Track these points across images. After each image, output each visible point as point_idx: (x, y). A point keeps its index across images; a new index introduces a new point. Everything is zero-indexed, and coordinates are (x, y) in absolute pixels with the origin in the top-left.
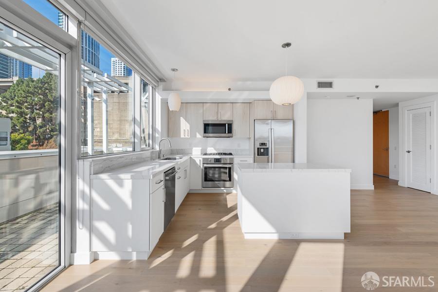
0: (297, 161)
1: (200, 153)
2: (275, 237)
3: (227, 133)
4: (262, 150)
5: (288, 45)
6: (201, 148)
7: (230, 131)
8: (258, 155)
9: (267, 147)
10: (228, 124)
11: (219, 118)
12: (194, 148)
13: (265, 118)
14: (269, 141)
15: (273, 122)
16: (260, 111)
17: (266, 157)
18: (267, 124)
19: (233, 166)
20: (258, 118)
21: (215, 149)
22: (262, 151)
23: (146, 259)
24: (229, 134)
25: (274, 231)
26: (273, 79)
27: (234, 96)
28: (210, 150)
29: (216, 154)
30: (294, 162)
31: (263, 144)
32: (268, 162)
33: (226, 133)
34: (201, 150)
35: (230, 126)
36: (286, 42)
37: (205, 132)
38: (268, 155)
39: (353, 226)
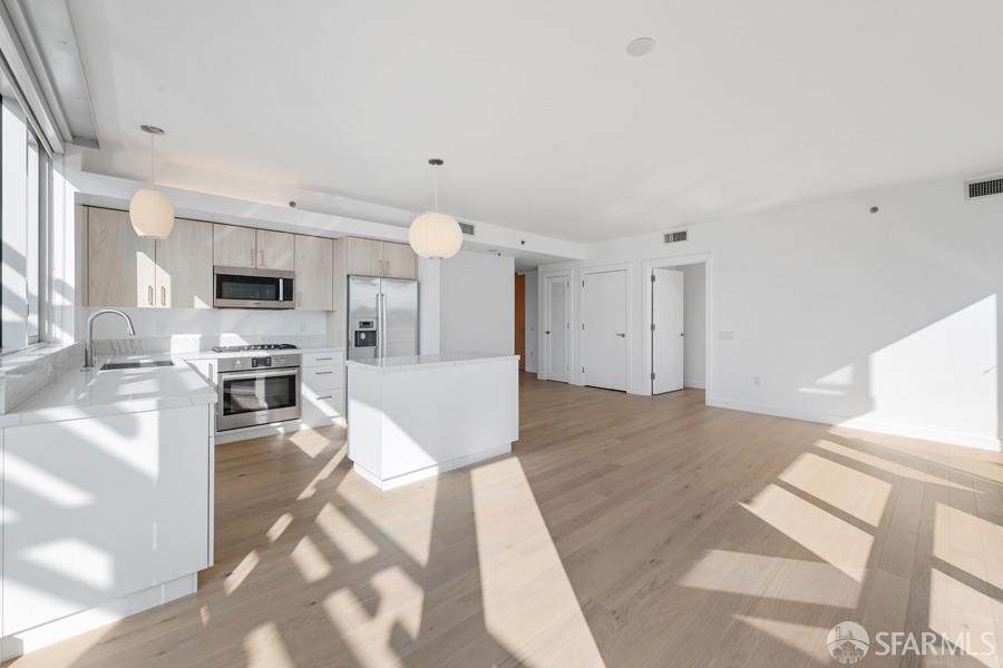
0: (423, 352)
1: (198, 349)
2: (434, 472)
3: (281, 298)
4: (363, 336)
5: (439, 162)
6: (199, 336)
7: (289, 295)
8: (356, 345)
9: (374, 329)
10: (284, 280)
11: (259, 263)
12: (175, 337)
13: (369, 274)
14: (377, 318)
15: (384, 282)
16: (358, 260)
17: (371, 349)
18: (374, 285)
19: (299, 373)
20: (356, 272)
21: (242, 336)
22: (365, 338)
23: (195, 590)
24: (286, 302)
25: (434, 463)
26: (419, 210)
27: (309, 222)
28: (229, 339)
29: (249, 348)
30: (418, 353)
31: (366, 324)
32: (376, 356)
33: (277, 298)
34: (201, 339)
35: (289, 284)
36: (436, 158)
37: (219, 295)
38: (374, 343)
39: (521, 433)
